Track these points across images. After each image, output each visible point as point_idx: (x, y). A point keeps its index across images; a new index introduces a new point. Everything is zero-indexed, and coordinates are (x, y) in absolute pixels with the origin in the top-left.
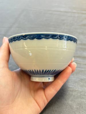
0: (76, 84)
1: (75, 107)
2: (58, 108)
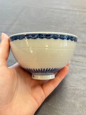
0: (79, 83)
1: (78, 105)
2: (61, 106)
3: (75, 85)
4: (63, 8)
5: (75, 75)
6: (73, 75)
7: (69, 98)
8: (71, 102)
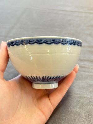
0: (84, 90)
1: (83, 115)
2: (65, 116)
3: (80, 93)
4: (68, 9)
5: (80, 82)
6: (78, 81)
7: (73, 107)
8: (76, 111)
